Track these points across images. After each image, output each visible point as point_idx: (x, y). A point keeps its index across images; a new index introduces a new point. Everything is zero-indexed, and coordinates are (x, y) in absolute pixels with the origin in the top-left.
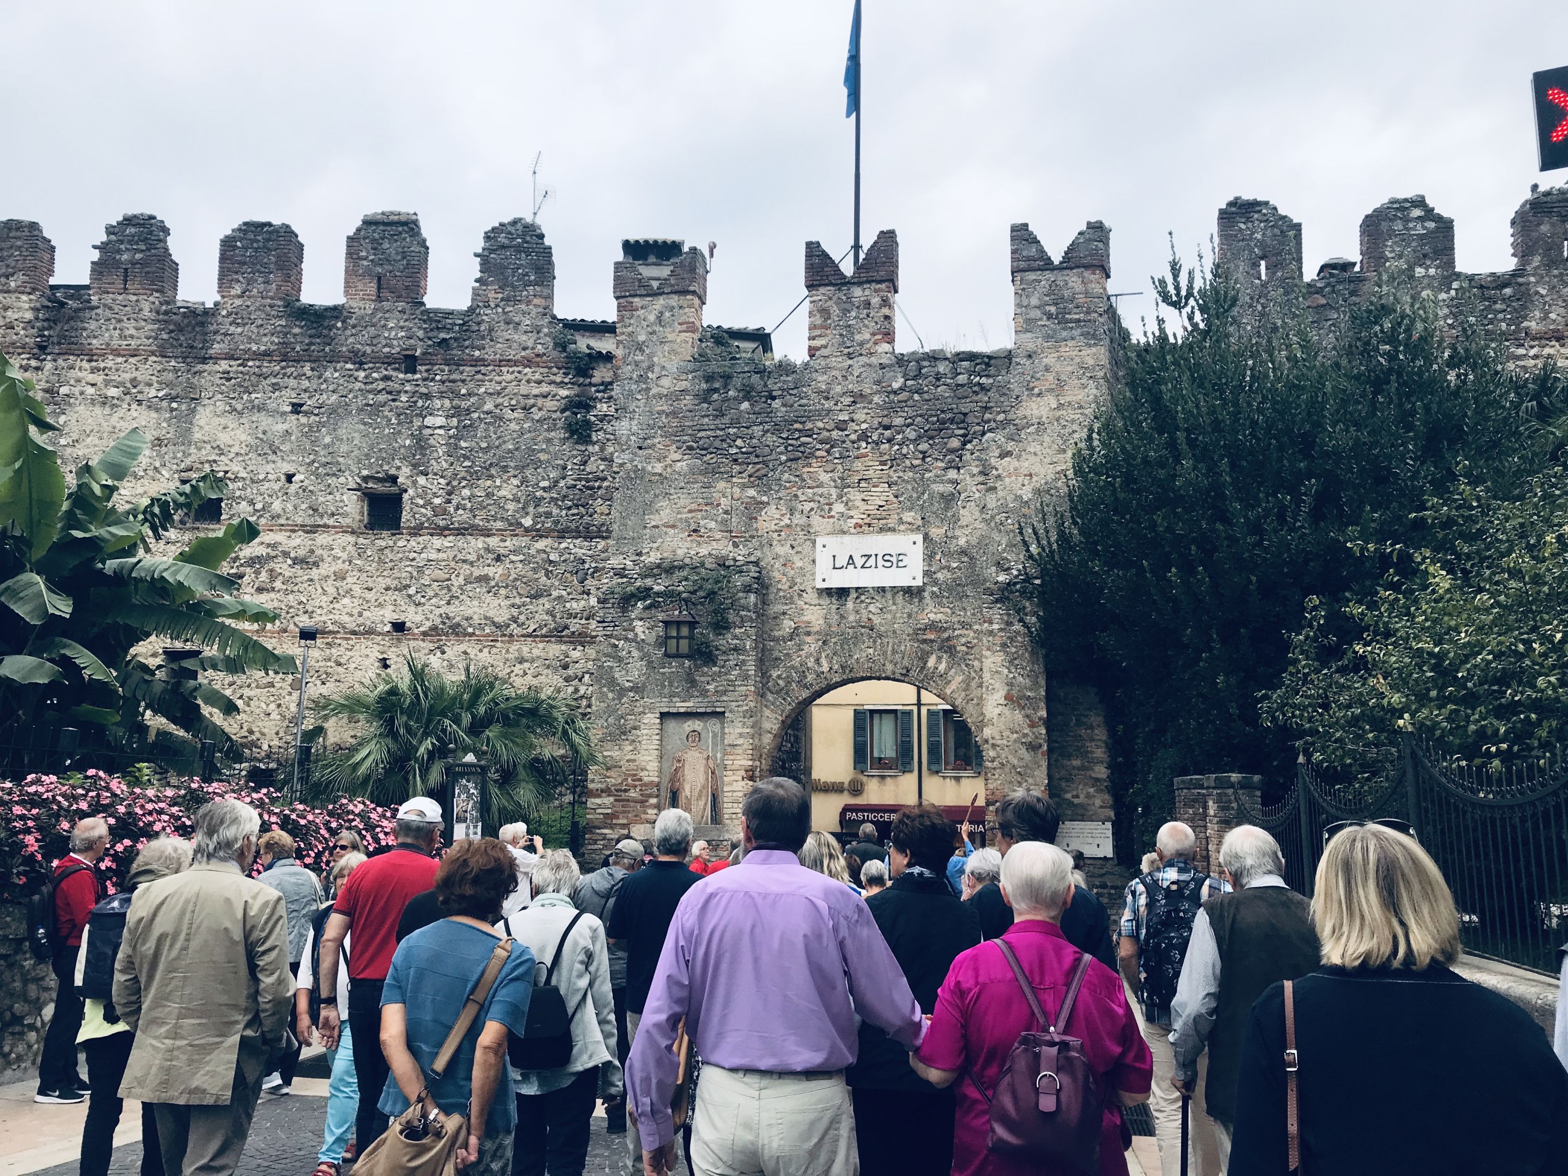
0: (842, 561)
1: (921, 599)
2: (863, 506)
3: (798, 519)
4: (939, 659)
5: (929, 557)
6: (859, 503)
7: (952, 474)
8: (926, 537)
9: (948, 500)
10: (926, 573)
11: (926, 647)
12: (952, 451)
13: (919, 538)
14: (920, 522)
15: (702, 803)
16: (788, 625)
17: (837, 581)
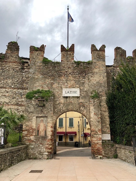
0: (67, 92)
1: (79, 98)
2: (70, 84)
3: (60, 86)
4: (82, 108)
5: (80, 92)
6: (69, 83)
7: (84, 79)
8: (80, 89)
9: (83, 83)
10: (80, 94)
11: (80, 106)
12: (83, 76)
13: (79, 89)
14: (79, 87)
15: (43, 132)
16: (58, 102)
17: (66, 95)
